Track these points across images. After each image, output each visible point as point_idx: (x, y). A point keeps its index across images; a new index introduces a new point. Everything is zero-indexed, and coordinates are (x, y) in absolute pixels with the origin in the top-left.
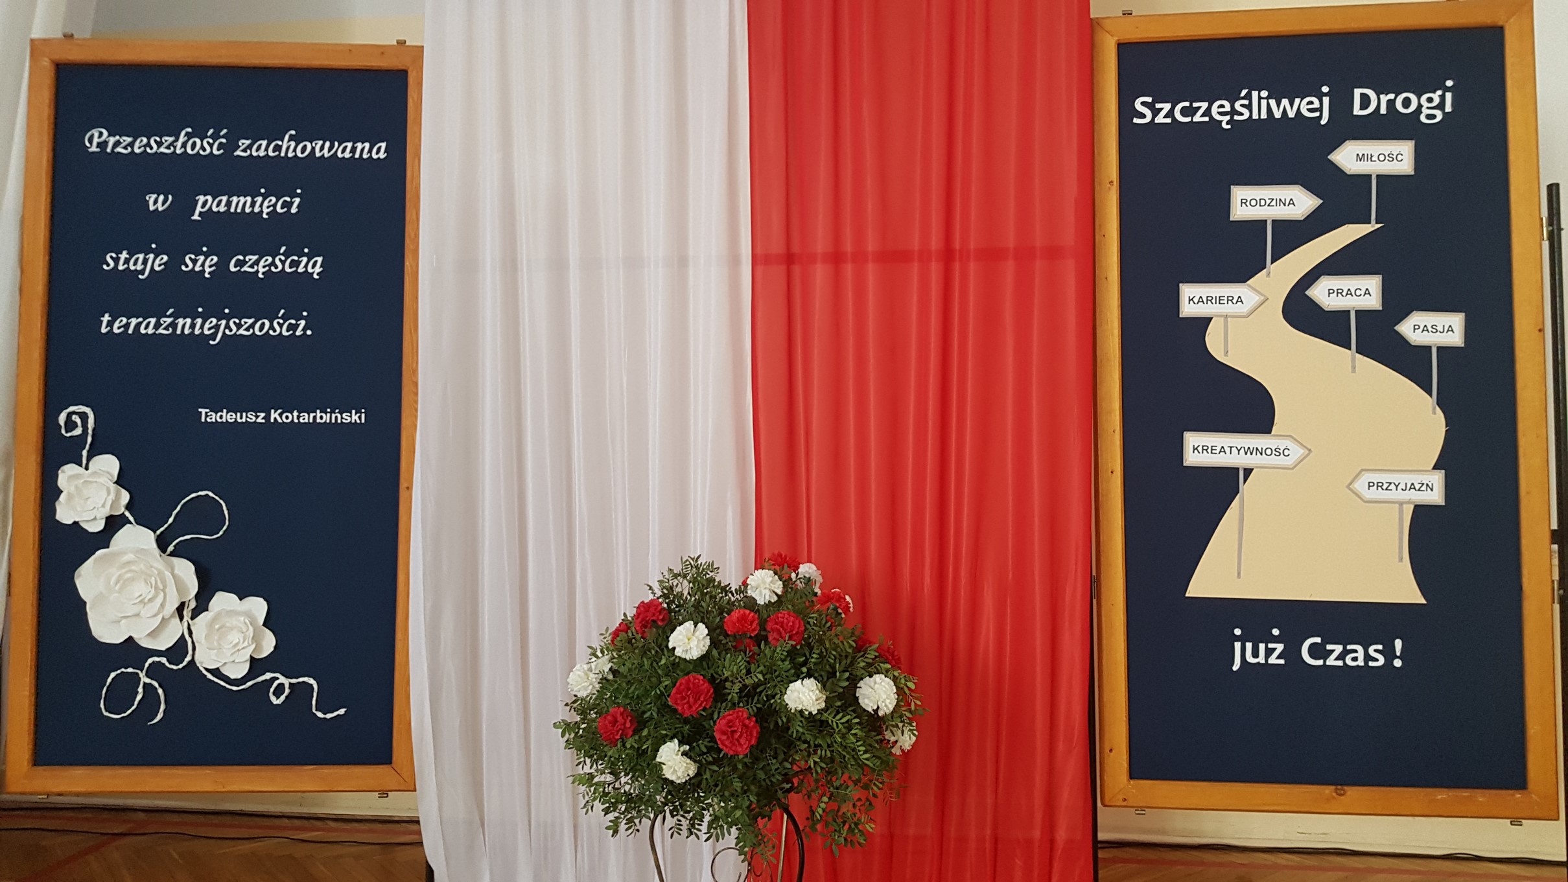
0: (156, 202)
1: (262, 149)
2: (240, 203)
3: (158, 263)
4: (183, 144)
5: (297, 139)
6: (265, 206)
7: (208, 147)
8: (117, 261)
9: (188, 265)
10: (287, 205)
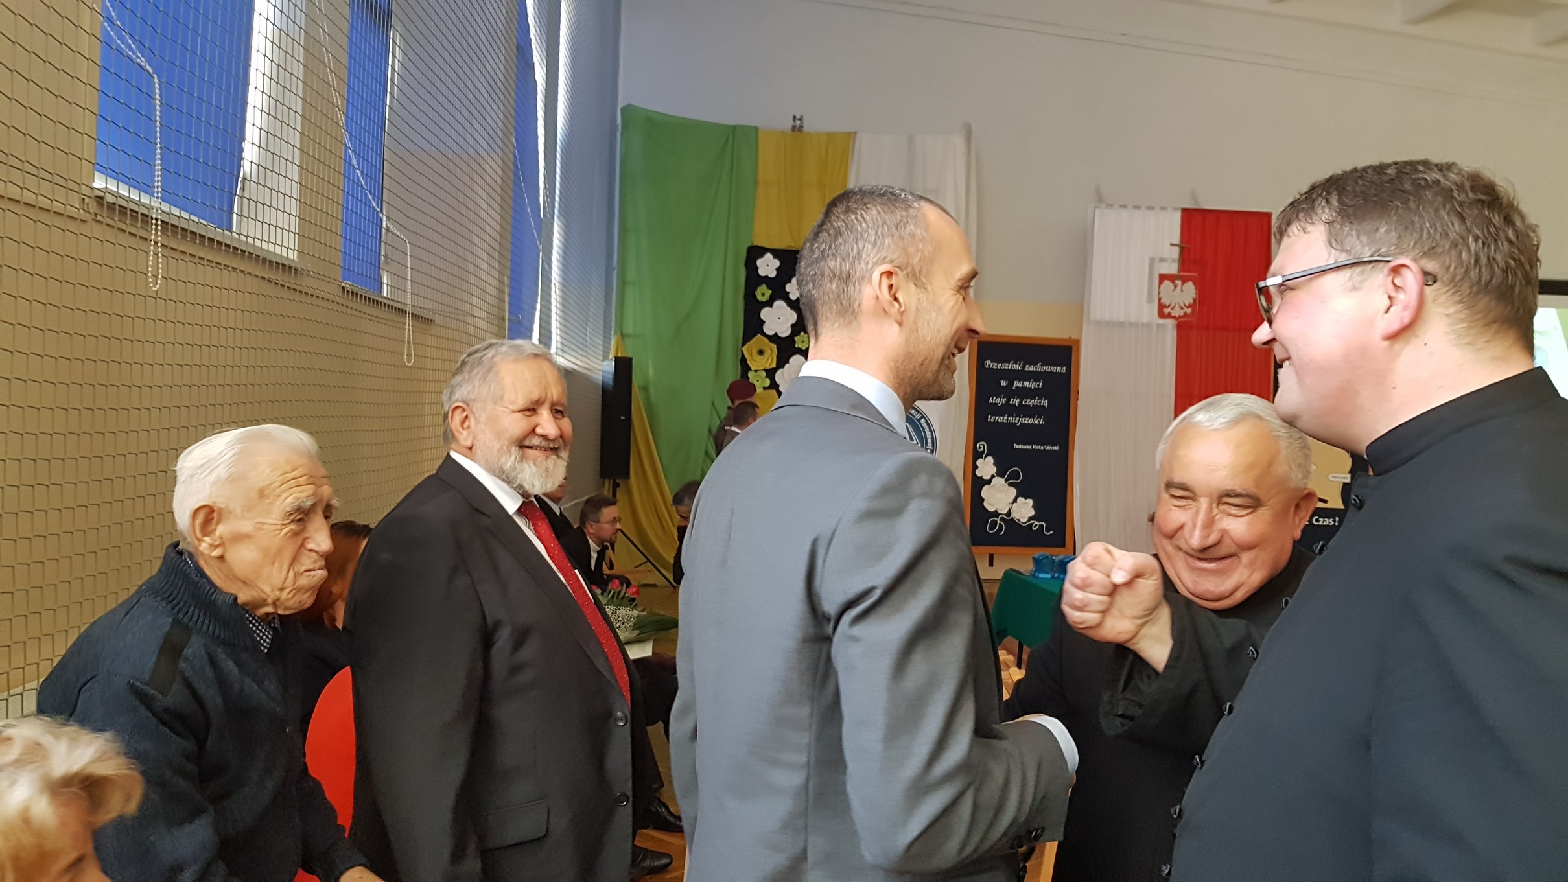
0: (1004, 383)
1: (1032, 368)
2: (1026, 384)
3: (1004, 401)
4: (1012, 366)
5: (1042, 365)
6: (1033, 385)
7: (1018, 367)
8: (993, 400)
9: (1011, 402)
10: (1038, 385)
